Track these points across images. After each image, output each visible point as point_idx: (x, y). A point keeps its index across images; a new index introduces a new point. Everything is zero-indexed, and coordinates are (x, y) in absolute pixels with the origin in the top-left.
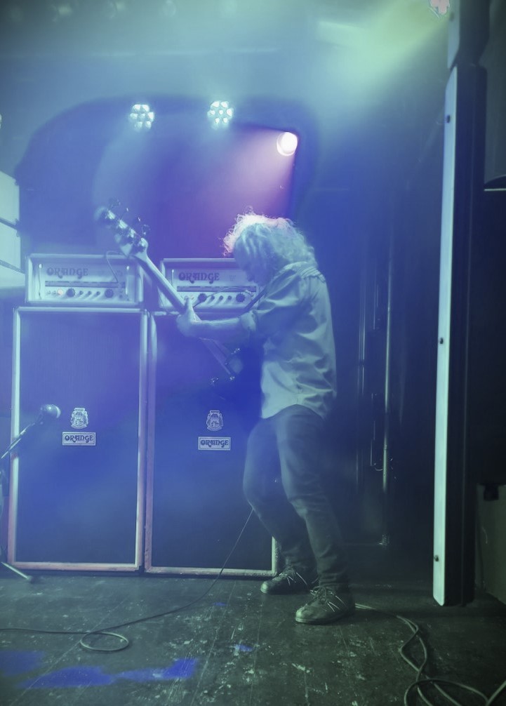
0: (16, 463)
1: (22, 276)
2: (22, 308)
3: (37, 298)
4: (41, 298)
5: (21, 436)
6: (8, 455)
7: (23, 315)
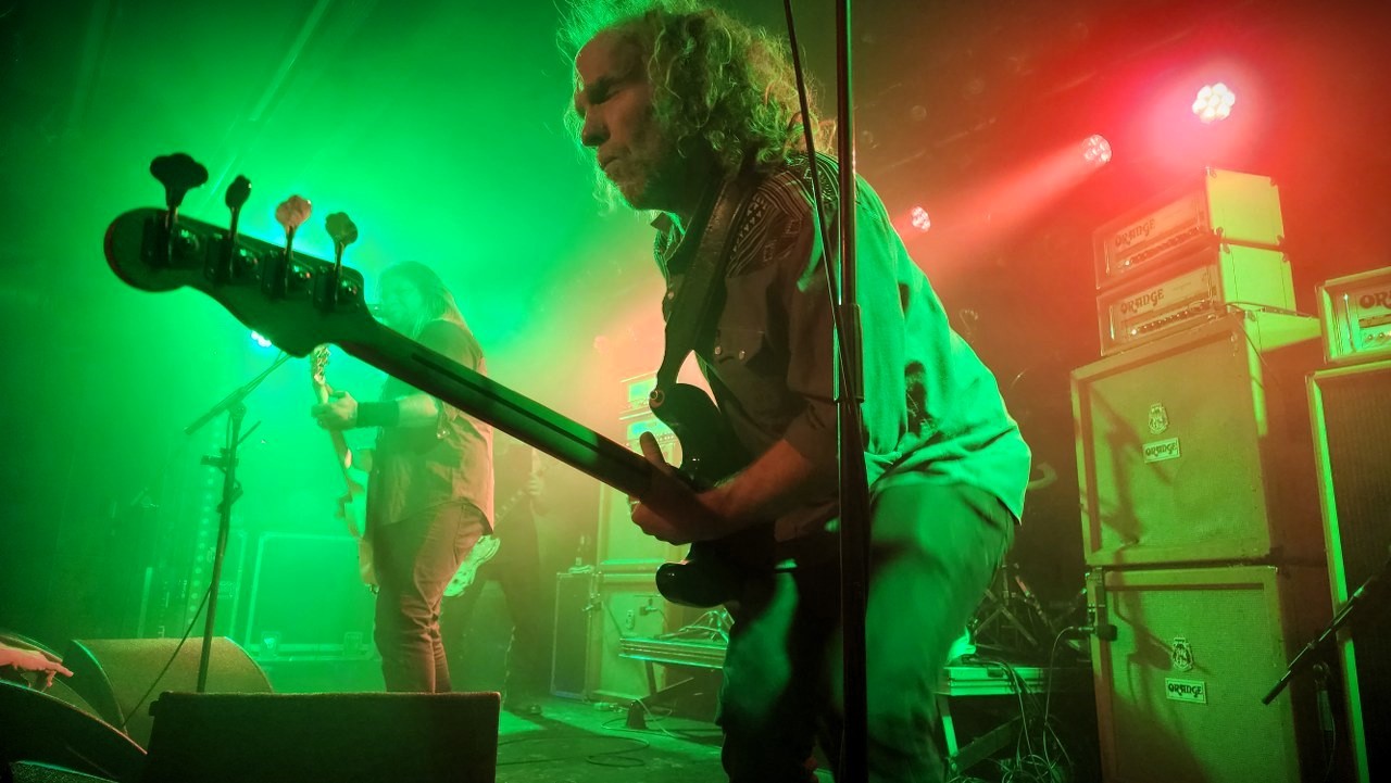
0: (1349, 652)
2: (1319, 374)
3: (1347, 351)
4: (1354, 351)
5: (1354, 601)
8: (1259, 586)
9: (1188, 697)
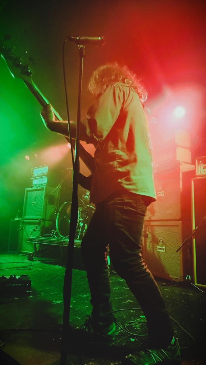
0: (194, 241)
1: (193, 166)
2: (194, 178)
3: (200, 174)
4: (201, 173)
5: (196, 229)
6: (191, 237)
7: (195, 181)
8: (178, 226)
9: (162, 251)
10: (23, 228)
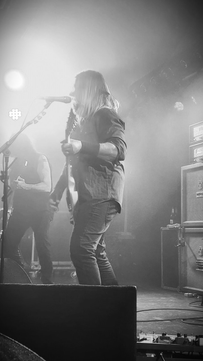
10: (184, 243)
